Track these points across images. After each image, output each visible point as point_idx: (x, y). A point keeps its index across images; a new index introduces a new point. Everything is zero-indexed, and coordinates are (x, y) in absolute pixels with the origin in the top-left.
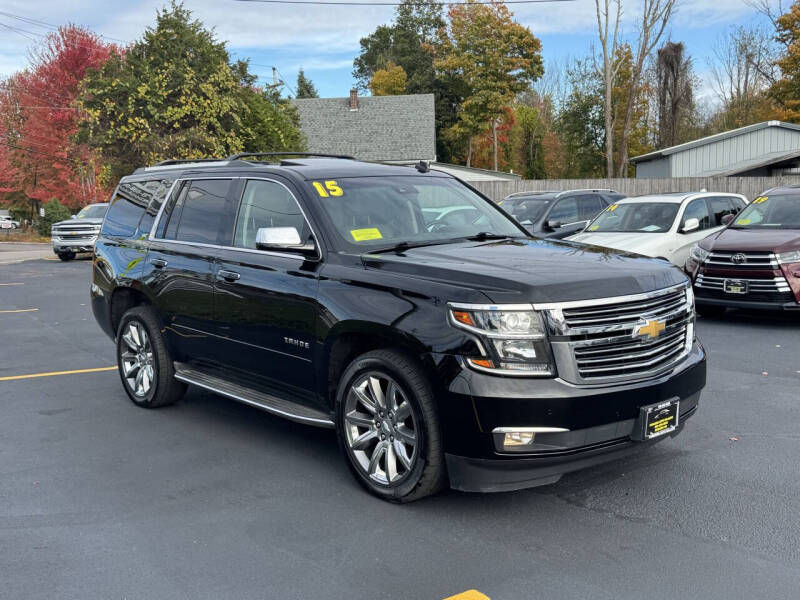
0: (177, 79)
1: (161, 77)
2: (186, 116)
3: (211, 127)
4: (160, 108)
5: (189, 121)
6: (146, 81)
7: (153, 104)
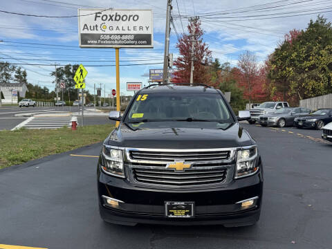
0: (310, 49)
1: (304, 49)
2: (312, 65)
3: (323, 69)
4: (301, 62)
5: (313, 67)
6: (297, 51)
7: (298, 61)
